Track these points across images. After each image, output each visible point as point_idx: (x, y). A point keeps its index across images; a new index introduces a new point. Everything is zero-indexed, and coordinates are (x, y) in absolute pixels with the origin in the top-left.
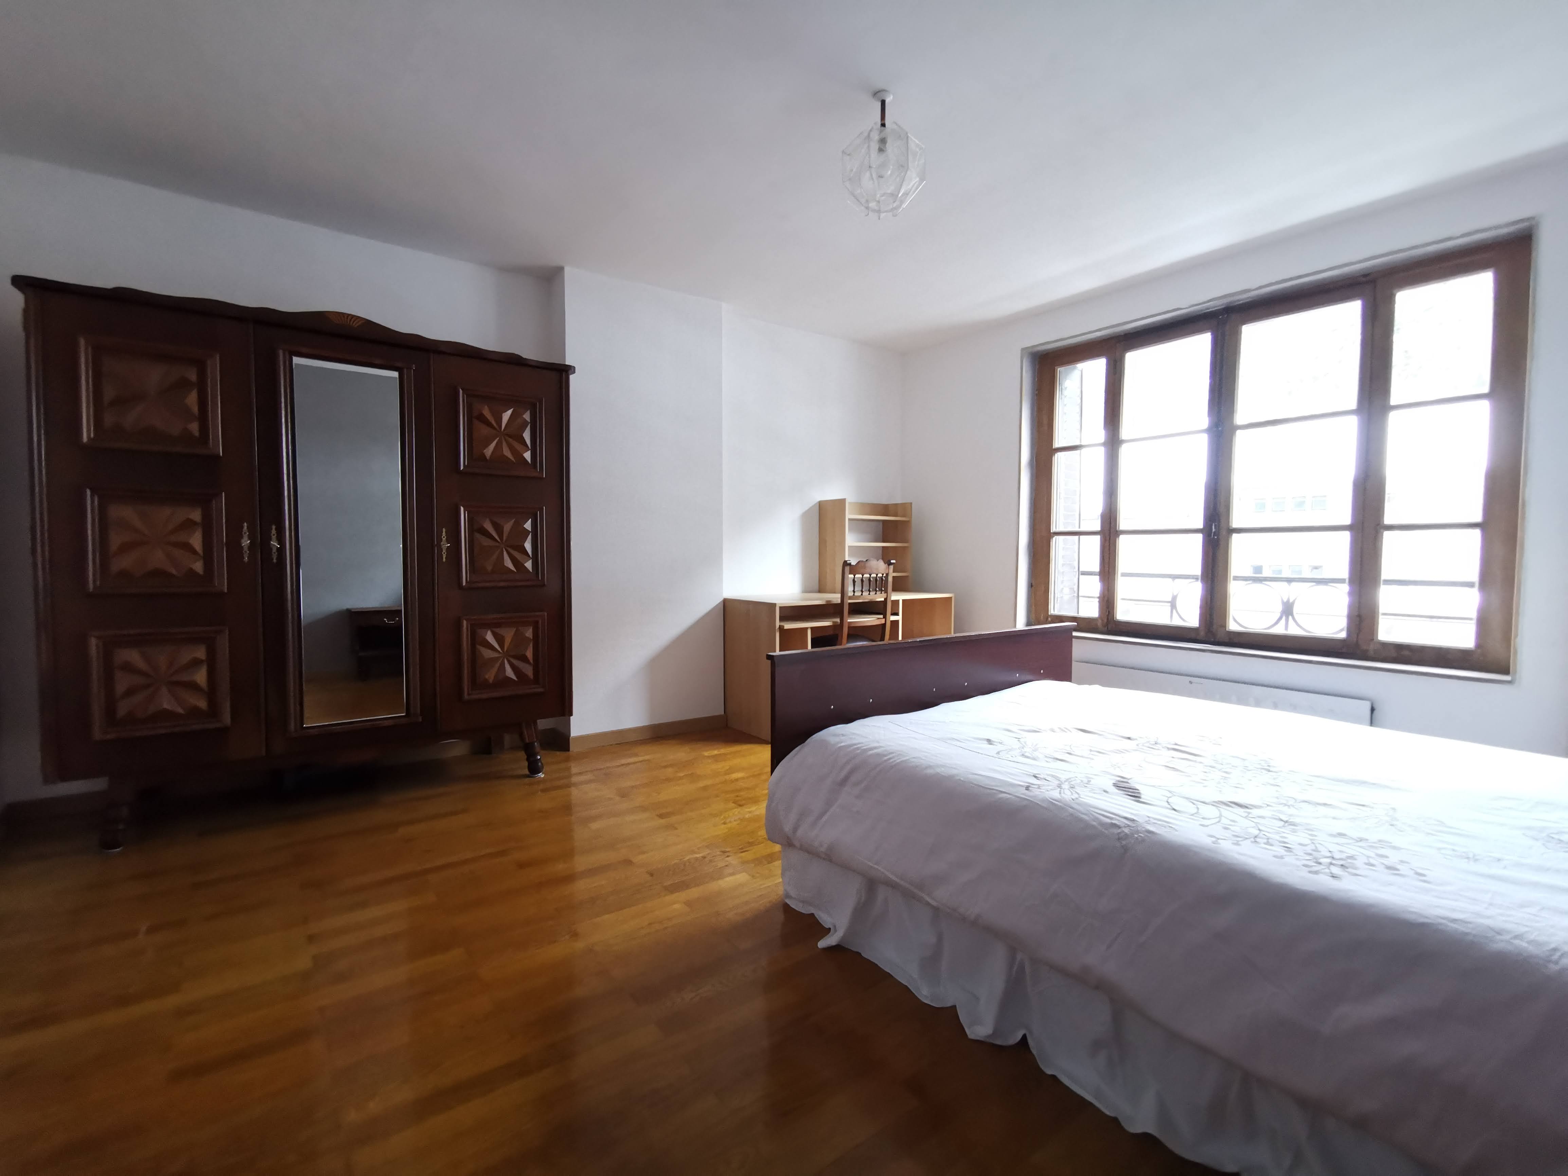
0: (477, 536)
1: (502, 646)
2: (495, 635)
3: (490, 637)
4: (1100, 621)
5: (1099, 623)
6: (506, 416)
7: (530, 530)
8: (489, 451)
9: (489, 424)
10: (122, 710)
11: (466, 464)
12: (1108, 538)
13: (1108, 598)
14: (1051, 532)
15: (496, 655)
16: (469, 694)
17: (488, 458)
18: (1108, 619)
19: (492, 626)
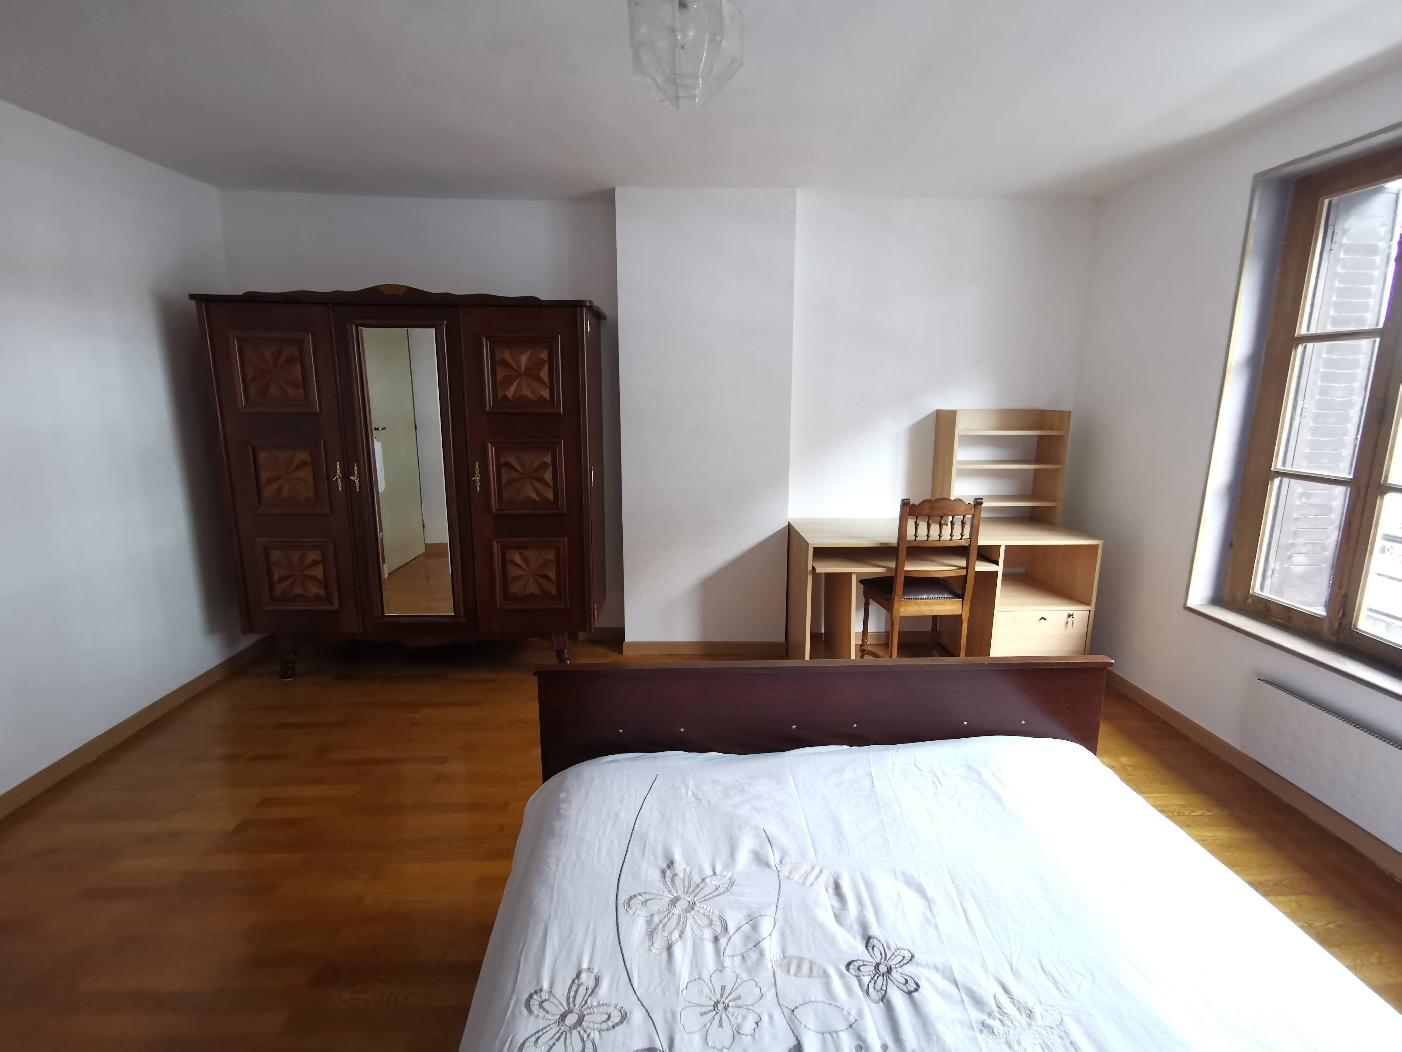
0: (503, 470)
1: (528, 566)
2: (522, 555)
3: (517, 559)
4: (1327, 622)
5: (1326, 627)
6: (524, 358)
7: (550, 463)
8: (510, 393)
9: (510, 367)
10: (279, 589)
11: (492, 405)
12: (1362, 494)
13: (1347, 592)
14: (1272, 469)
15: (523, 573)
16: (501, 604)
17: (510, 398)
18: (1340, 624)
19: (521, 548)
